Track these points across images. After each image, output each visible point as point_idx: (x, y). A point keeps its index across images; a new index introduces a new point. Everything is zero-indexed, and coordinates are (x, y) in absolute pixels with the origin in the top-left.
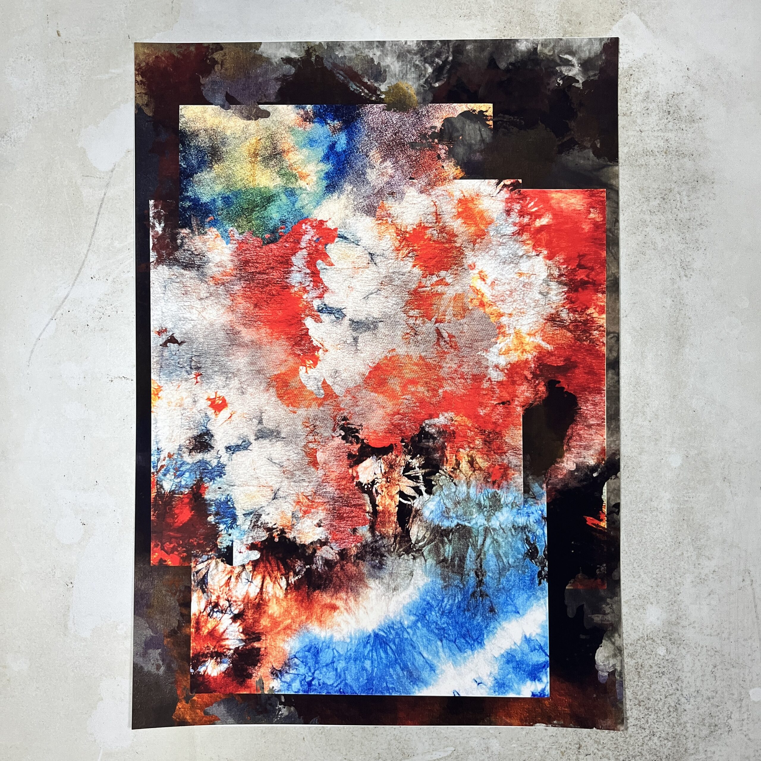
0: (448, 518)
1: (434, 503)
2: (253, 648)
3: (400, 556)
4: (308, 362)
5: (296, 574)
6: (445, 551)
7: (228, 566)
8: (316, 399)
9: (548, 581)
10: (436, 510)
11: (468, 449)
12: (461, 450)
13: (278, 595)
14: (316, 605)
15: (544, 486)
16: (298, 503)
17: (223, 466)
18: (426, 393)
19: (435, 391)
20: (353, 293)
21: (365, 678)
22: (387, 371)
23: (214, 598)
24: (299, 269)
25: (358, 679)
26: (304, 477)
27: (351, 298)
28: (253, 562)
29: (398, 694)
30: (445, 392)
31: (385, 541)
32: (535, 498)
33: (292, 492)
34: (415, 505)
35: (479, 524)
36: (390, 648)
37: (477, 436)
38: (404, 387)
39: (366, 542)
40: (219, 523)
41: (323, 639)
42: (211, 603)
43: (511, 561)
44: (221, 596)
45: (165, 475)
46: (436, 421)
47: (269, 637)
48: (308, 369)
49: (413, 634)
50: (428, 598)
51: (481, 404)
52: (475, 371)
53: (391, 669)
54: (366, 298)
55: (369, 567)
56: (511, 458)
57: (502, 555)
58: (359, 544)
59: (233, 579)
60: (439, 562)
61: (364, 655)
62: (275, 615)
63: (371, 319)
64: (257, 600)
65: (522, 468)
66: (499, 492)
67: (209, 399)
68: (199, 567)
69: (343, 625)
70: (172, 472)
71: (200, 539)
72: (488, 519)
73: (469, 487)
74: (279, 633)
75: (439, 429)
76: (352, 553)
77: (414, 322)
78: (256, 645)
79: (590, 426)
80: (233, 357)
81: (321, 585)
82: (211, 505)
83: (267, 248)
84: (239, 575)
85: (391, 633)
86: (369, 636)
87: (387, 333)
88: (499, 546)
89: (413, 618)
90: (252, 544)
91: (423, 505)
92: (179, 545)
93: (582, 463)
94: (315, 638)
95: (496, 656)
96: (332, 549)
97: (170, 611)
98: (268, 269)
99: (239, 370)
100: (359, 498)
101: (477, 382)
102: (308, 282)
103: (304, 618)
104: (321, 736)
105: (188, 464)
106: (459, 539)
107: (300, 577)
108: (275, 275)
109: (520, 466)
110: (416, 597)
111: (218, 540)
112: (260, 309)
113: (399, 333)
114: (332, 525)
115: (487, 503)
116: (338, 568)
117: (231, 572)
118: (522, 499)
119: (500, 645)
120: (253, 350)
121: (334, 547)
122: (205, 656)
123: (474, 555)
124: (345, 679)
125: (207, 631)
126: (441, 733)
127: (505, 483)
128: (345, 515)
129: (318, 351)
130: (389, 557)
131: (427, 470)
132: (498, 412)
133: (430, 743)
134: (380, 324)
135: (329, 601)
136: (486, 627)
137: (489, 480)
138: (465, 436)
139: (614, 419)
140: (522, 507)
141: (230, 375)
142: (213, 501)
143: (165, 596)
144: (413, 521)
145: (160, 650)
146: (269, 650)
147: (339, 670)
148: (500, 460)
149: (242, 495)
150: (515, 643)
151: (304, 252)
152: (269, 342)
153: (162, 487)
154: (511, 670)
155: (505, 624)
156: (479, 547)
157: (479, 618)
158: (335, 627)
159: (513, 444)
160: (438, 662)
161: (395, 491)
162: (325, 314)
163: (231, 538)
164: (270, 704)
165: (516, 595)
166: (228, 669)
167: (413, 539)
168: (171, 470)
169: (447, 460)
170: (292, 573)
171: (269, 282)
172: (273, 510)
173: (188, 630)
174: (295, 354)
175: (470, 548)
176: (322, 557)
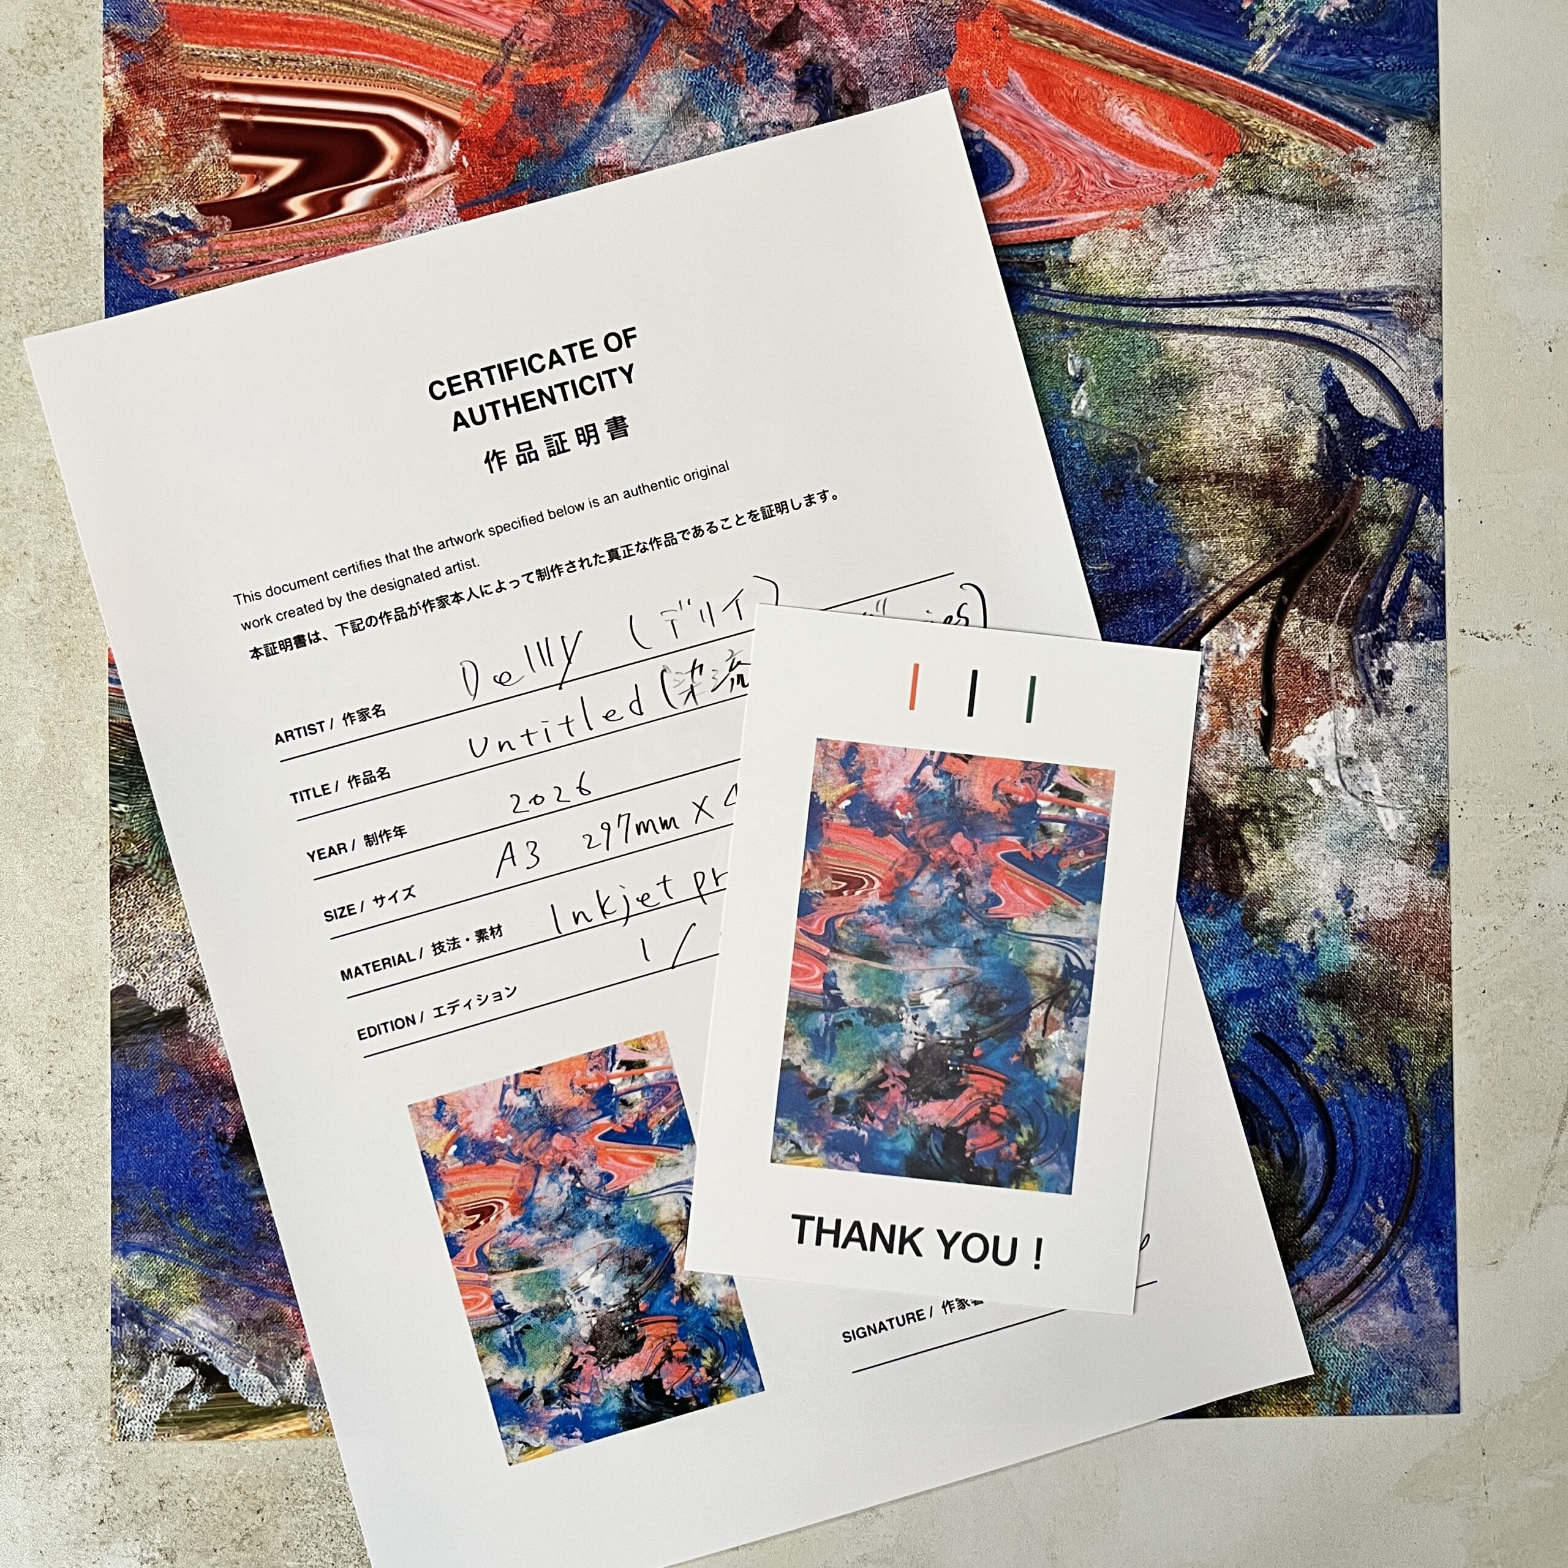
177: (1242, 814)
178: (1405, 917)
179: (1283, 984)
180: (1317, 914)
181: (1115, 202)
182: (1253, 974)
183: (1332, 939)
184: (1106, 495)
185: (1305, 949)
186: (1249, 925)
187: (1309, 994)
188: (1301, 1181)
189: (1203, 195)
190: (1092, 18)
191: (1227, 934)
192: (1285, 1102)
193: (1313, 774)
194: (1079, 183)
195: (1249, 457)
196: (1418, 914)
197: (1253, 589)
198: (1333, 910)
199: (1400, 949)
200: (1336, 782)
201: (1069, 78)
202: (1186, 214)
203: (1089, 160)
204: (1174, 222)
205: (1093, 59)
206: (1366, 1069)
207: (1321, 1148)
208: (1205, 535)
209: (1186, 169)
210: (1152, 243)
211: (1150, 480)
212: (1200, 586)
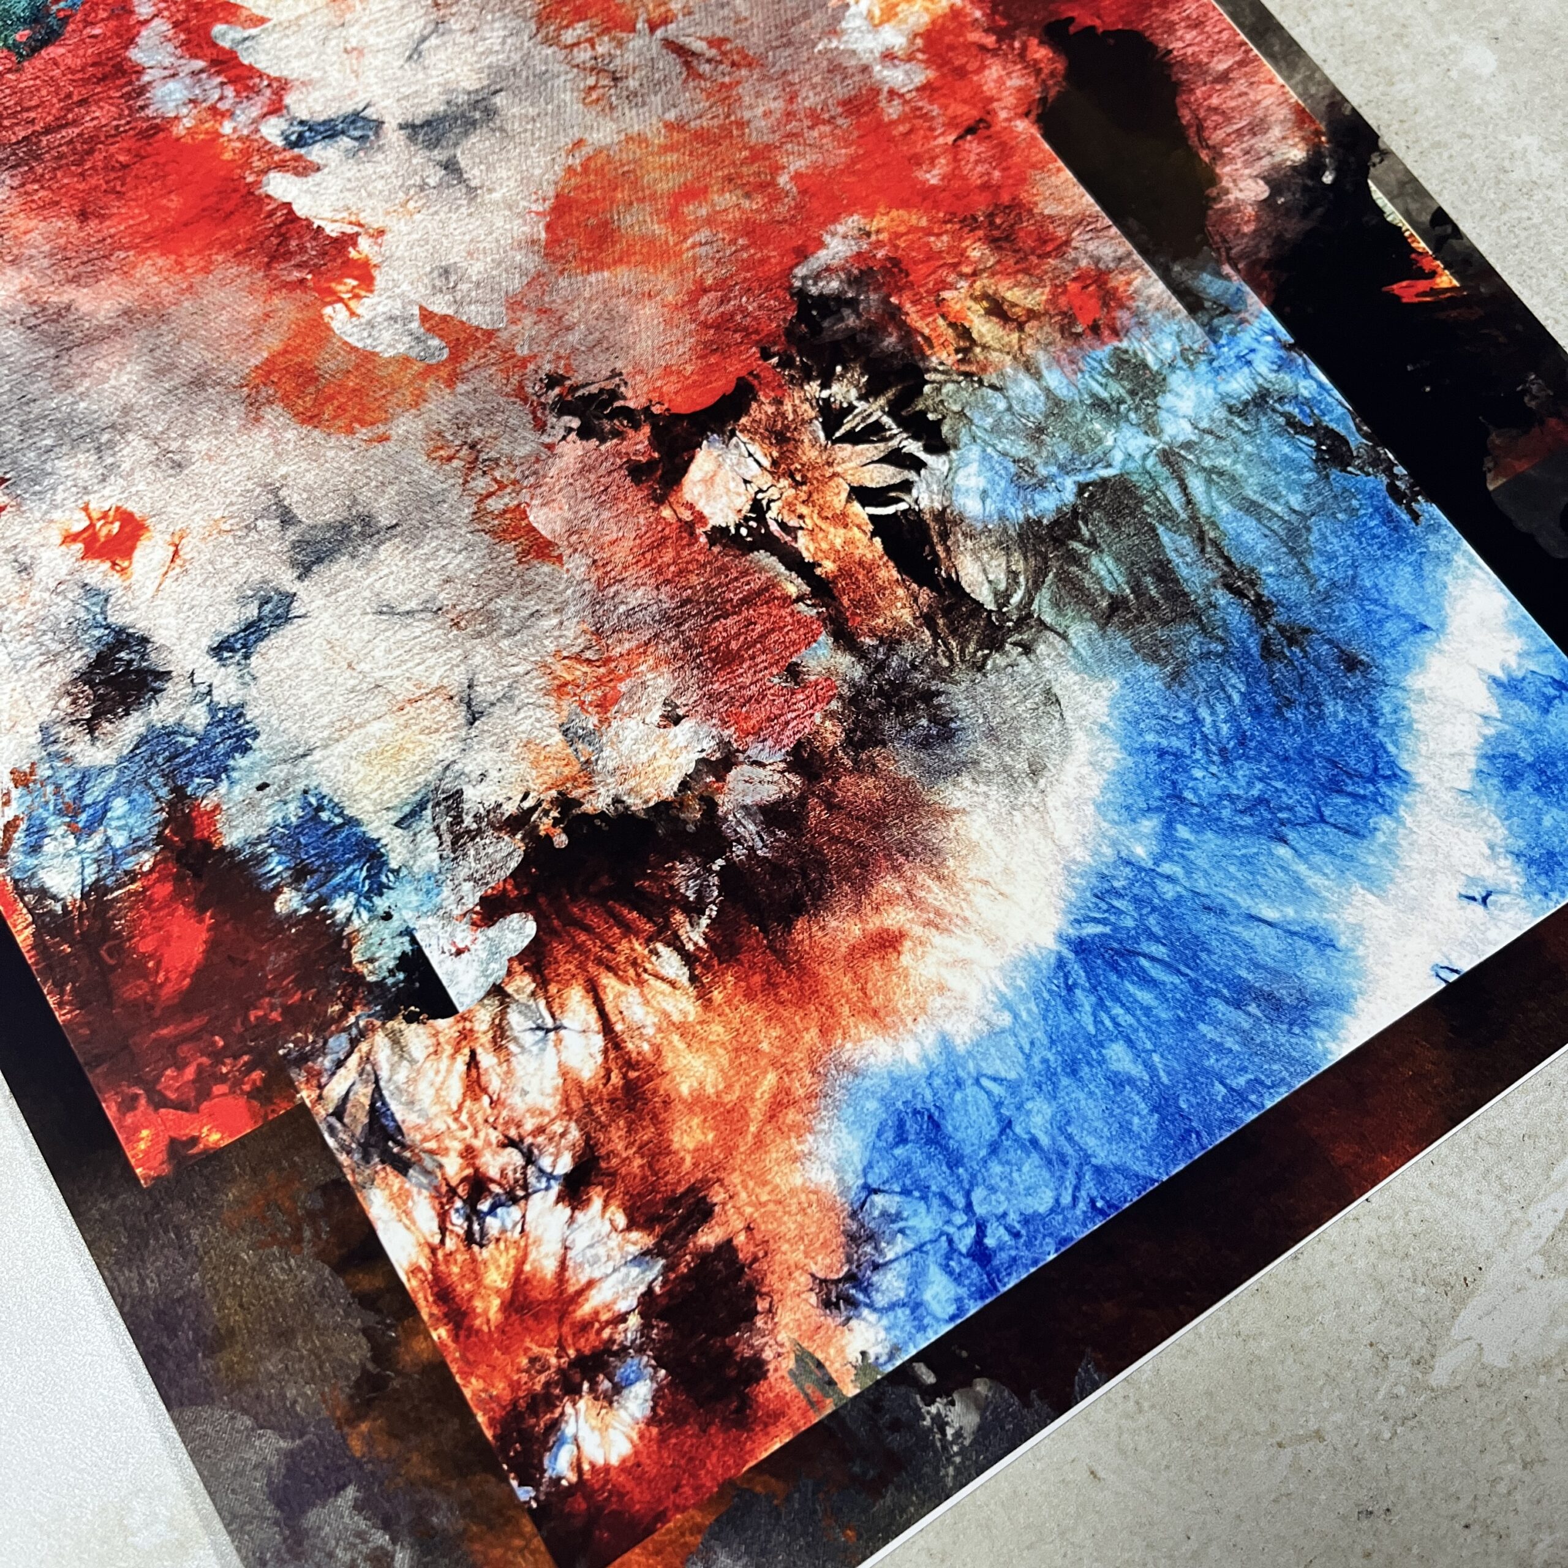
0: (1041, 485)
1: (974, 468)
2: (705, 1257)
3: (980, 668)
4: (340, 288)
5: (694, 910)
6: (1099, 580)
7: (442, 1023)
8: (429, 371)
9: (1431, 498)
10: (992, 482)
11: (963, 284)
12: (946, 294)
13: (676, 1017)
14: (824, 970)
15: (1227, 269)
16: (561, 689)
17: (237, 712)
18: (746, 204)
19: (766, 187)
20: (368, 59)
21: (1143, 1108)
22: (595, 201)
23: (453, 1167)
24: (167, 73)
25: (1125, 1129)
26: (532, 605)
27: (371, 74)
28: (521, 957)
29: (1283, 1094)
30: (797, 177)
31: (907, 650)
32: (1226, 311)
33: (520, 669)
34: (924, 503)
35: (1137, 455)
36: (1152, 959)
37: (961, 239)
38: (673, 216)
39: (853, 685)
40: (324, 900)
41: (922, 1068)
42: (452, 1192)
43: (1296, 500)
44: (478, 1143)
45: (35, 849)
46: (822, 257)
47: (736, 1178)
48: (353, 304)
49: (1189, 873)
50: (1150, 738)
51: (916, 160)
52: (841, 91)
53: (1203, 1028)
54: (415, 54)
55: (910, 752)
56: (1091, 246)
57: (1261, 500)
58: (835, 705)
59: (487, 1059)
60: (1105, 619)
61: (1088, 1038)
62: (710, 1090)
63: (462, 98)
64: (616, 1078)
65: (1136, 256)
66: (1124, 344)
67: (70, 538)
68: (336, 1089)
69: (955, 980)
70: (57, 826)
71: (286, 993)
72: (1152, 428)
73: (1037, 375)
74: (759, 1143)
75: (849, 273)
76: (831, 740)
77: (589, 53)
78: (708, 1237)
79: (1224, 77)
80: (87, 383)
81: (798, 896)
82: (264, 858)
83: (38, 63)
84: (500, 1033)
85: (1119, 912)
86: (1061, 963)
87: (532, 111)
88: (1233, 479)
89: (1150, 825)
90: (483, 900)
91: (947, 490)
92: (218, 1057)
93: (1276, 168)
94: (895, 1082)
95: (1466, 786)
96: (762, 765)
97: (310, 1315)
98: (70, 110)
99: (126, 410)
100: (745, 573)
101: (866, 114)
102: (213, 89)
103: (811, 1036)
104: (1142, 1420)
105: (103, 770)
106: (1114, 524)
107: (713, 910)
108: (100, 115)
109: (1129, 254)
110: (1113, 756)
111: (356, 958)
112: (102, 218)
113: (567, 96)
114: (714, 698)
115: (1117, 389)
116: (817, 812)
117: (466, 1035)
118: (1199, 330)
119: (1449, 750)
120: (143, 333)
121: (763, 758)
122: (543, 1402)
123: (1185, 542)
124: (1086, 1158)
125: (496, 1303)
126: (1500, 1131)
127: (1123, 316)
128: (734, 645)
129: (355, 245)
130: (952, 688)
131: (890, 394)
132: (973, 158)
133: (1497, 1189)
134: (499, 100)
135: (857, 931)
136: (1374, 722)
137: (1079, 330)
138: (932, 256)
139: (1267, 30)
140: (1213, 350)
141: (105, 438)
142: (260, 840)
143: (261, 1267)
144: (948, 550)
145: (351, 1492)
146: (765, 1227)
147: (1044, 1141)
148: (1068, 267)
149: (355, 766)
150: (1486, 718)
151: (161, 26)
152: (182, 292)
153: (43, 893)
154: (1536, 800)
155: (1415, 681)
156: (1183, 516)
157: (1335, 708)
158: (935, 1003)
159: (1069, 212)
160: (1322, 909)
161: (837, 497)
162: (318, 146)
163: (395, 924)
164: (896, 1426)
165: (1382, 583)
166: (657, 1397)
167: (985, 596)
168: (52, 821)
169: (927, 339)
170: (679, 917)
171: (91, 142)
172: (492, 754)
173: (419, 1345)
174: (286, 285)
175: (1161, 530)
176: (745, 807)
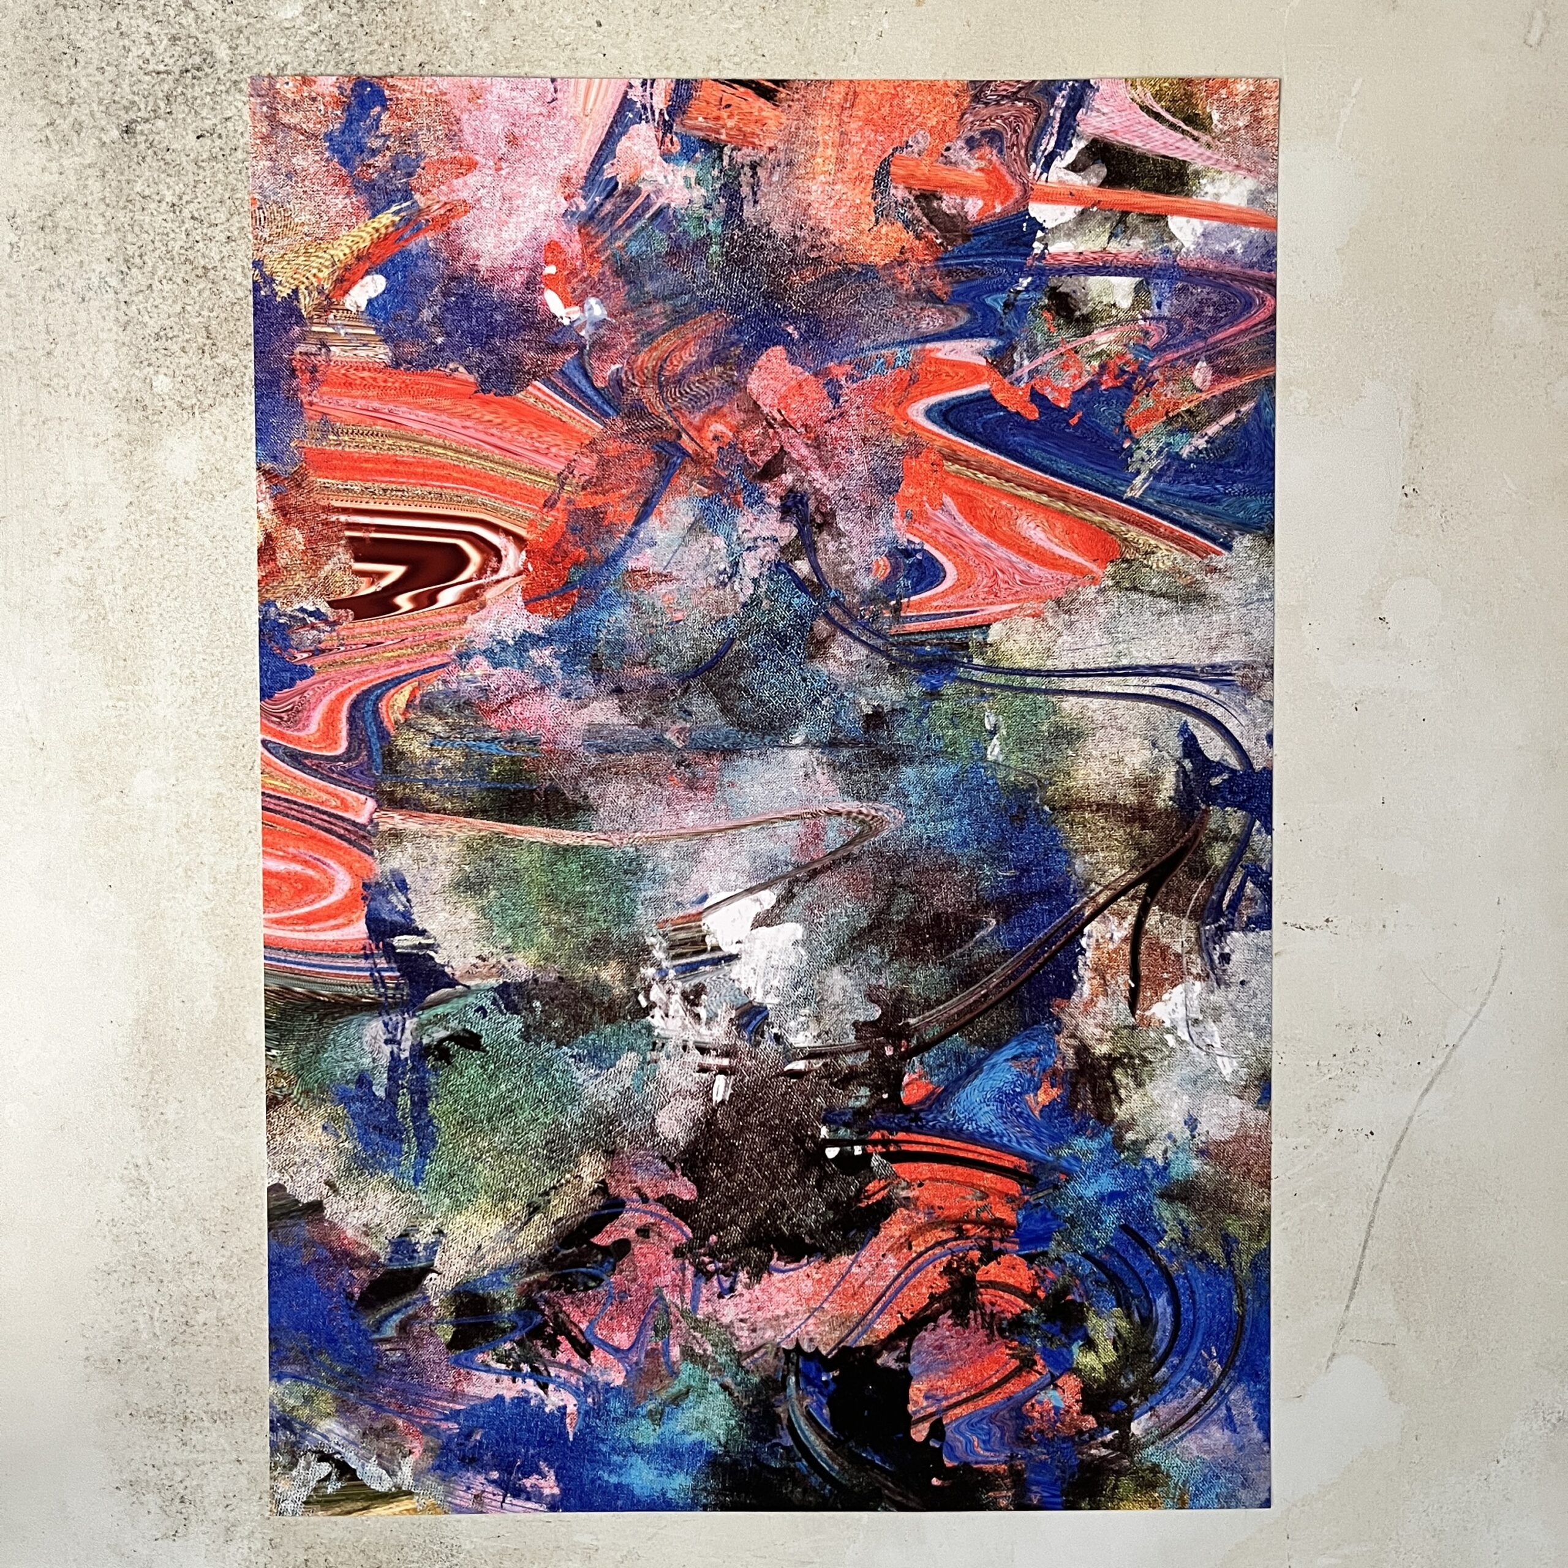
177: (1114, 1061)
178: (1236, 1139)
179: (1143, 1188)
180: (1170, 1136)
181: (1023, 596)
182: (1120, 1181)
183: (1180, 1155)
184: (1013, 818)
185: (1160, 1162)
186: (1118, 1144)
187: (1162, 1196)
188: (1154, 1335)
189: (1091, 592)
190: (1007, 455)
191: (1101, 1151)
192: (1143, 1276)
193: (1168, 1031)
194: (996, 582)
195: (1122, 792)
196: (1246, 1137)
197: (1124, 892)
198: (1182, 1133)
199: (1232, 1163)
200: (1186, 1038)
201: (989, 501)
202: (1077, 605)
203: (1004, 565)
204: (1068, 612)
205: (1007, 487)
206: (1204, 1252)
207: (1169, 1310)
208: (1087, 850)
209: (1079, 571)
210: (1050, 628)
211: (1047, 808)
212: (1084, 889)
